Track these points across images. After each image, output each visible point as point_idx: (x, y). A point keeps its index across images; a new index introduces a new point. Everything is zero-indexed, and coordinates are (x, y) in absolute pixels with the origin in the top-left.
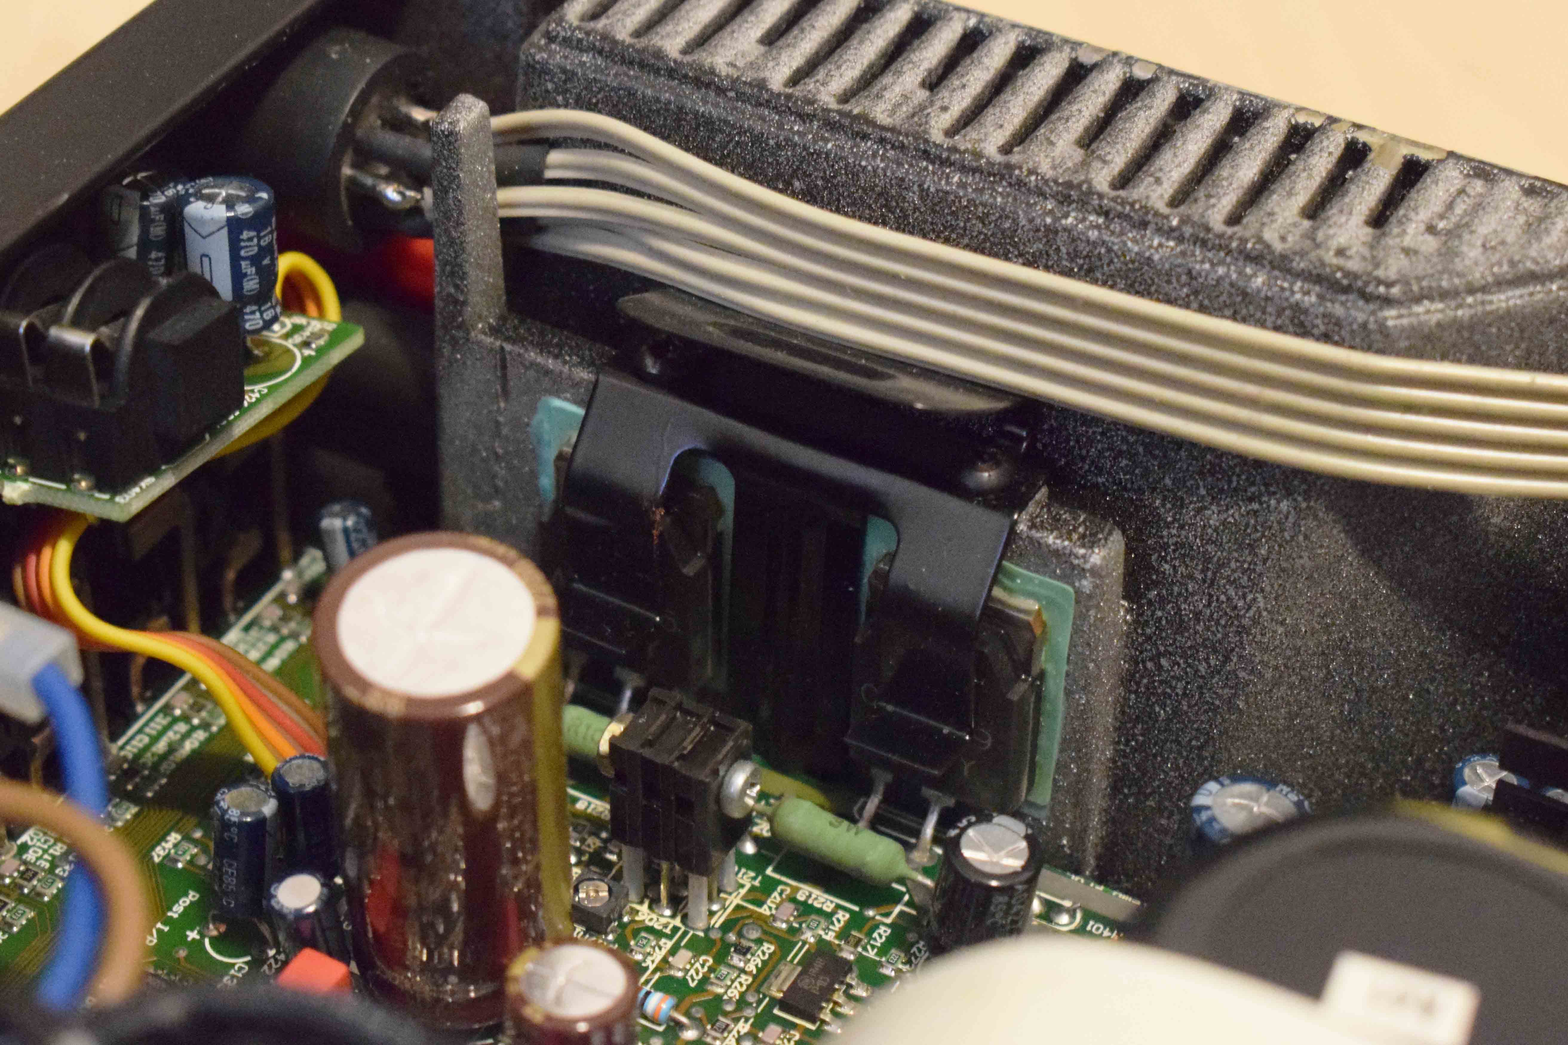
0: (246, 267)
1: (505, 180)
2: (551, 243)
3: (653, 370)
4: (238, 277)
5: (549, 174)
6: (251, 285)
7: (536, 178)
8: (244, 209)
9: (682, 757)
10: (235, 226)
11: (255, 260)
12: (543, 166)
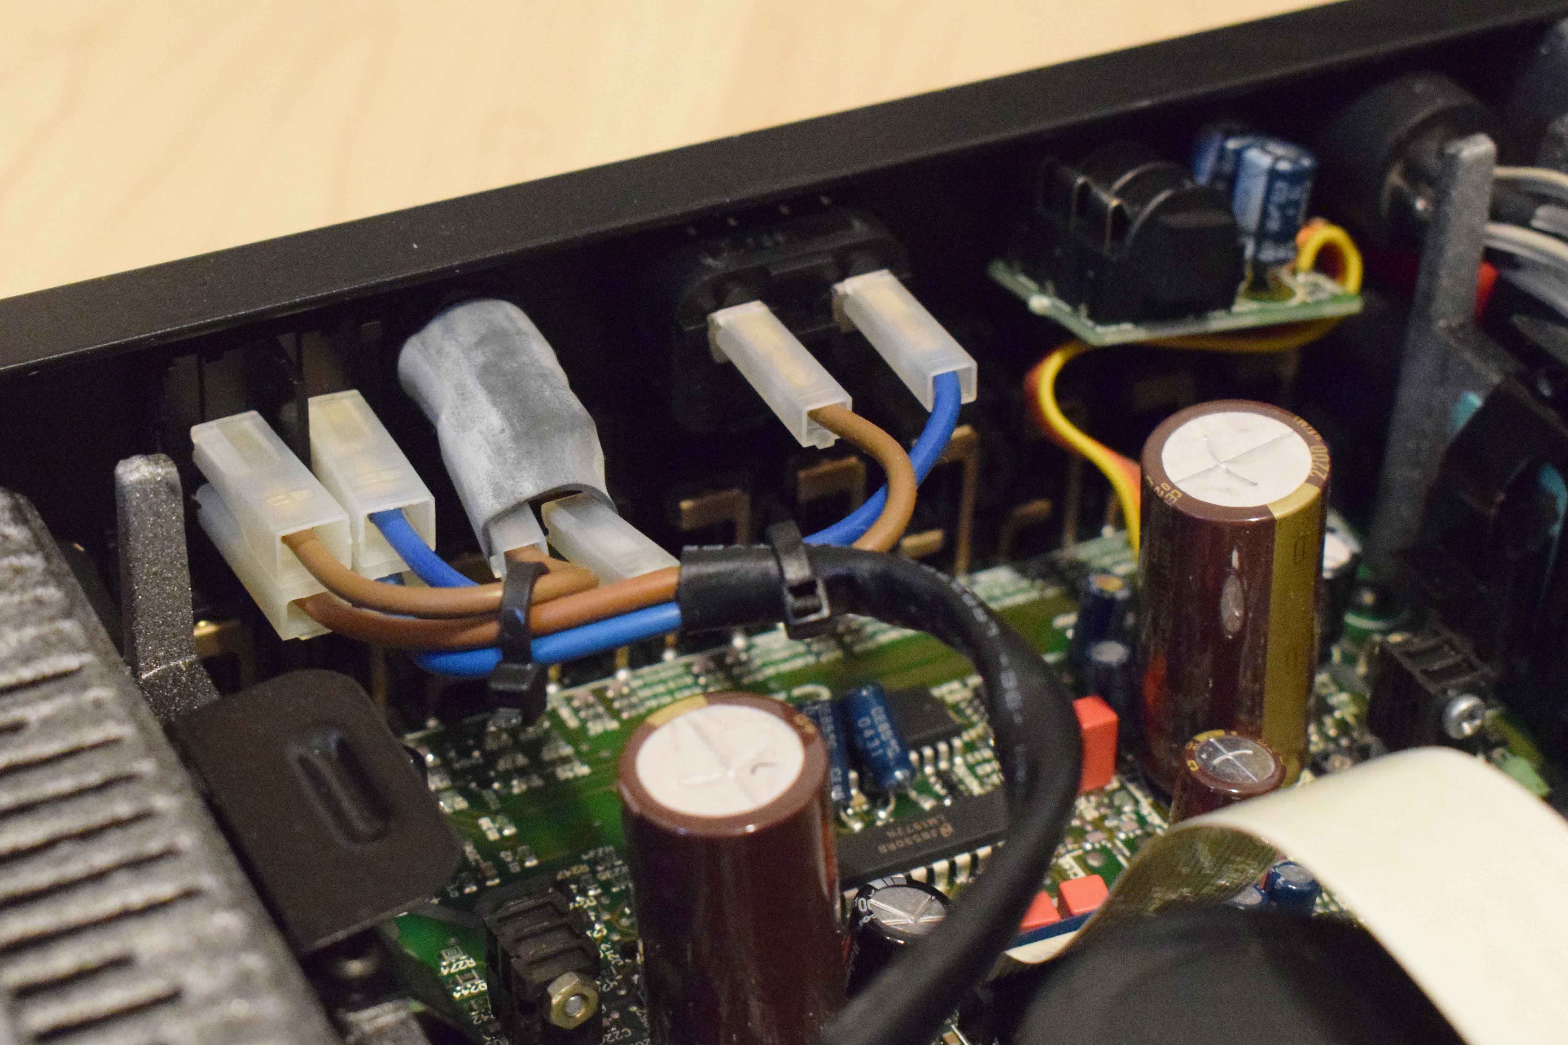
0: (1275, 213)
1: (1497, 215)
2: (1524, 280)
3: (1547, 392)
4: (1265, 214)
5: (1536, 223)
6: (1274, 225)
7: (1524, 222)
8: (1284, 166)
9: (1426, 672)
10: (1274, 175)
11: (1282, 207)
12: (1531, 215)
